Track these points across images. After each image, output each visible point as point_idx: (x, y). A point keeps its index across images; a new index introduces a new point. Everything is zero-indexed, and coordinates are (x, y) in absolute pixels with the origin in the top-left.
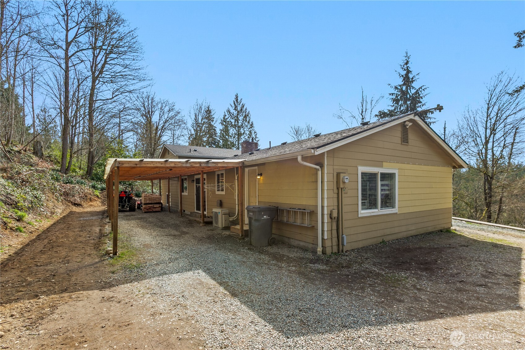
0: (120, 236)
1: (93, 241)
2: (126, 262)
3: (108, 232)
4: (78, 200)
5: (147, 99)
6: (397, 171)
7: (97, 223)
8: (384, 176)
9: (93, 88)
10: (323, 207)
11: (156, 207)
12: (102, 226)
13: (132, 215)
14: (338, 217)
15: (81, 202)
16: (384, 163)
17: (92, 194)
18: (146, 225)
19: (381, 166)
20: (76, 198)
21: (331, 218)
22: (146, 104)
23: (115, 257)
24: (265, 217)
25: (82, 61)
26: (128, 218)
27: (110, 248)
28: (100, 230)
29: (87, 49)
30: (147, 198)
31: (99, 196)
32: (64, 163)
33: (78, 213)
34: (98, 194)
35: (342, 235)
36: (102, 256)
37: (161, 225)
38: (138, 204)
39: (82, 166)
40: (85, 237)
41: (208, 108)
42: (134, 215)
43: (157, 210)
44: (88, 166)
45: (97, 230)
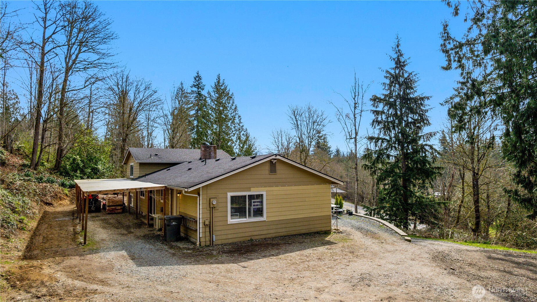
0: (88, 234)
1: (70, 237)
2: (90, 247)
3: (79, 231)
4: (49, 199)
5: (121, 78)
6: (265, 192)
7: (70, 224)
8: (251, 197)
9: (65, 81)
10: (200, 218)
11: (118, 209)
12: (75, 226)
13: (97, 217)
14: (210, 225)
15: (52, 201)
16: (252, 189)
17: (61, 192)
18: (106, 224)
19: (250, 191)
20: (47, 197)
21: (204, 225)
22: (120, 83)
23: (85, 245)
24: (174, 223)
25: (57, 55)
26: (94, 219)
27: (82, 241)
28: (74, 229)
29: (63, 45)
30: (110, 201)
31: (68, 195)
32: (34, 159)
33: (52, 213)
34: (67, 192)
35: (213, 235)
36: (78, 245)
37: (118, 225)
38: (103, 204)
39: (50, 159)
40: (65, 234)
41: (198, 74)
42: (99, 216)
43: (119, 211)
44: (57, 160)
45: (71, 229)
